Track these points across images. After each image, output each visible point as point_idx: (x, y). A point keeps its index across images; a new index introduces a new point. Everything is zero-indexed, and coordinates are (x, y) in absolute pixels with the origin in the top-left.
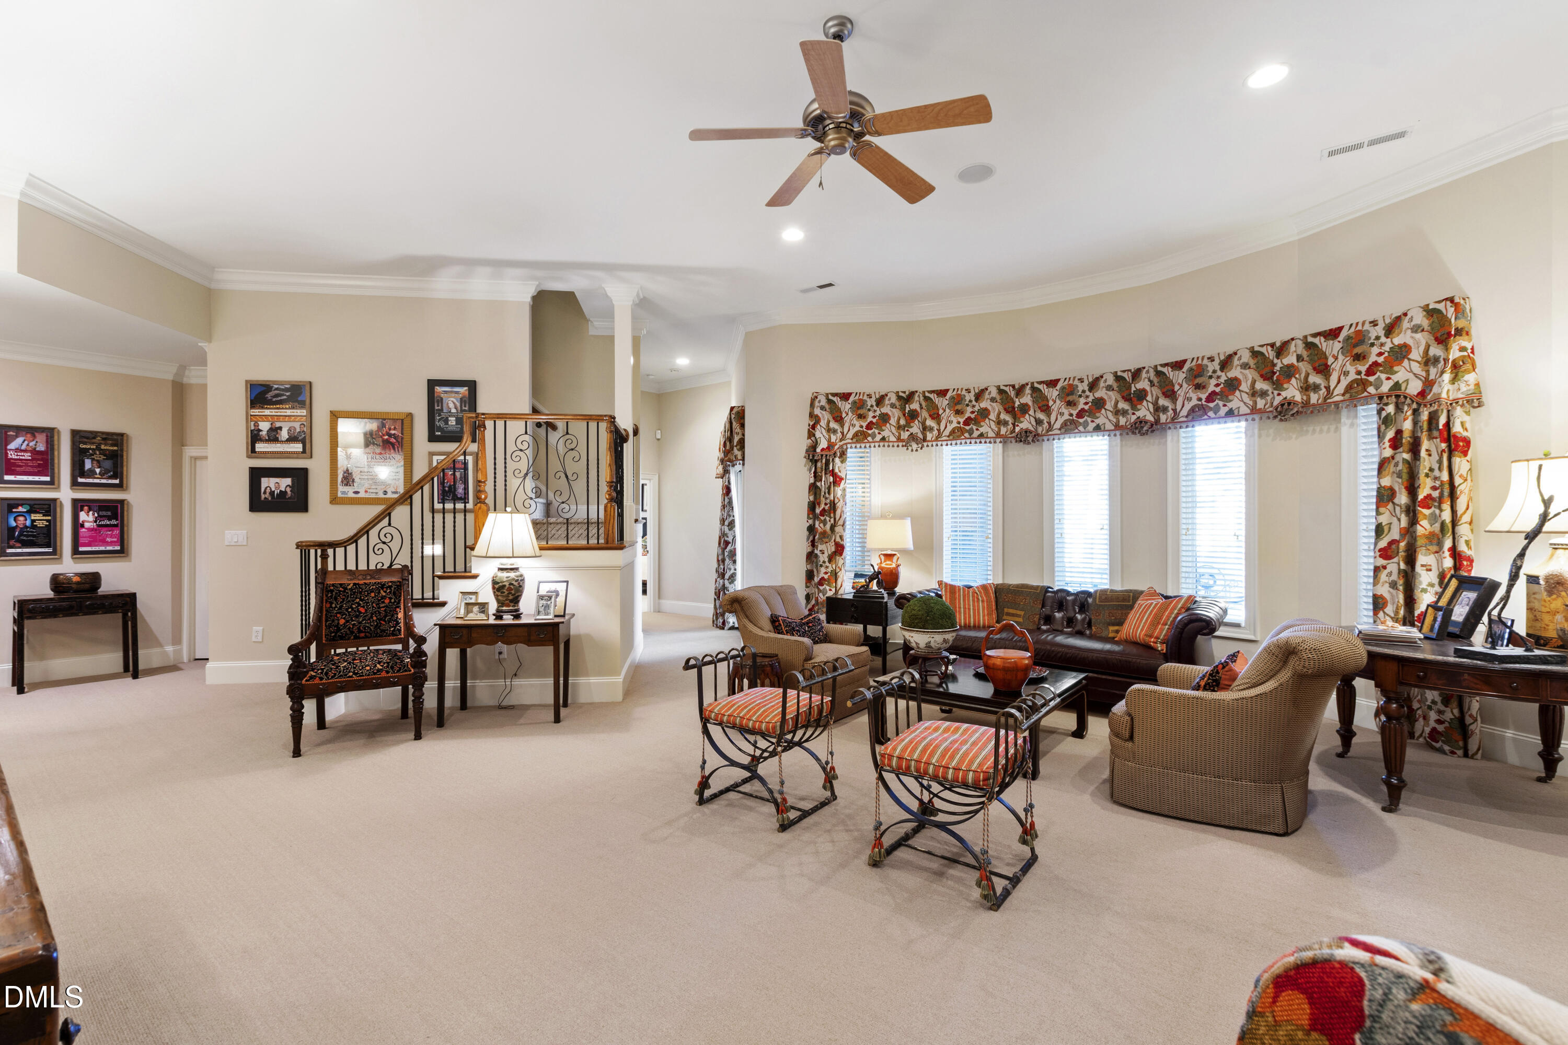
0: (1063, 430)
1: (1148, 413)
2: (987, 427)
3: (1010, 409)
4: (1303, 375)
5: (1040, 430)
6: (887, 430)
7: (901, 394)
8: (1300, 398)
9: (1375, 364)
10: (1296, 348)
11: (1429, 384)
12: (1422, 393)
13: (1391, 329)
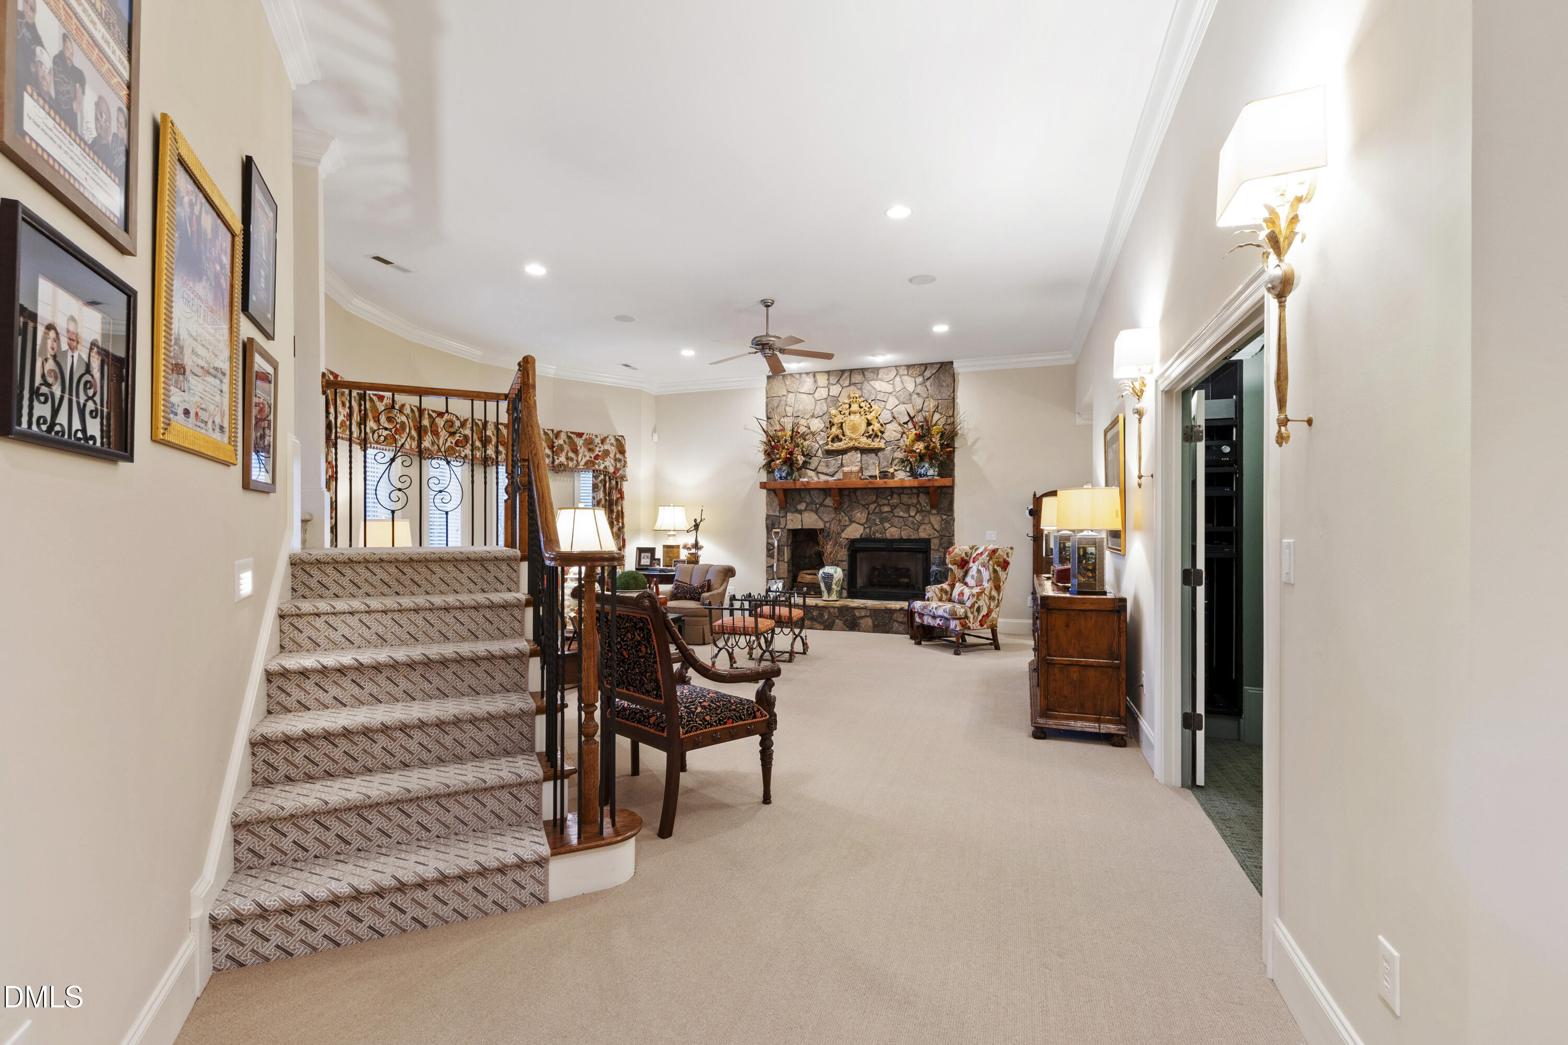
4: (566, 452)
8: (565, 463)
9: (598, 455)
10: (563, 436)
11: (617, 470)
12: (614, 473)
13: (603, 441)
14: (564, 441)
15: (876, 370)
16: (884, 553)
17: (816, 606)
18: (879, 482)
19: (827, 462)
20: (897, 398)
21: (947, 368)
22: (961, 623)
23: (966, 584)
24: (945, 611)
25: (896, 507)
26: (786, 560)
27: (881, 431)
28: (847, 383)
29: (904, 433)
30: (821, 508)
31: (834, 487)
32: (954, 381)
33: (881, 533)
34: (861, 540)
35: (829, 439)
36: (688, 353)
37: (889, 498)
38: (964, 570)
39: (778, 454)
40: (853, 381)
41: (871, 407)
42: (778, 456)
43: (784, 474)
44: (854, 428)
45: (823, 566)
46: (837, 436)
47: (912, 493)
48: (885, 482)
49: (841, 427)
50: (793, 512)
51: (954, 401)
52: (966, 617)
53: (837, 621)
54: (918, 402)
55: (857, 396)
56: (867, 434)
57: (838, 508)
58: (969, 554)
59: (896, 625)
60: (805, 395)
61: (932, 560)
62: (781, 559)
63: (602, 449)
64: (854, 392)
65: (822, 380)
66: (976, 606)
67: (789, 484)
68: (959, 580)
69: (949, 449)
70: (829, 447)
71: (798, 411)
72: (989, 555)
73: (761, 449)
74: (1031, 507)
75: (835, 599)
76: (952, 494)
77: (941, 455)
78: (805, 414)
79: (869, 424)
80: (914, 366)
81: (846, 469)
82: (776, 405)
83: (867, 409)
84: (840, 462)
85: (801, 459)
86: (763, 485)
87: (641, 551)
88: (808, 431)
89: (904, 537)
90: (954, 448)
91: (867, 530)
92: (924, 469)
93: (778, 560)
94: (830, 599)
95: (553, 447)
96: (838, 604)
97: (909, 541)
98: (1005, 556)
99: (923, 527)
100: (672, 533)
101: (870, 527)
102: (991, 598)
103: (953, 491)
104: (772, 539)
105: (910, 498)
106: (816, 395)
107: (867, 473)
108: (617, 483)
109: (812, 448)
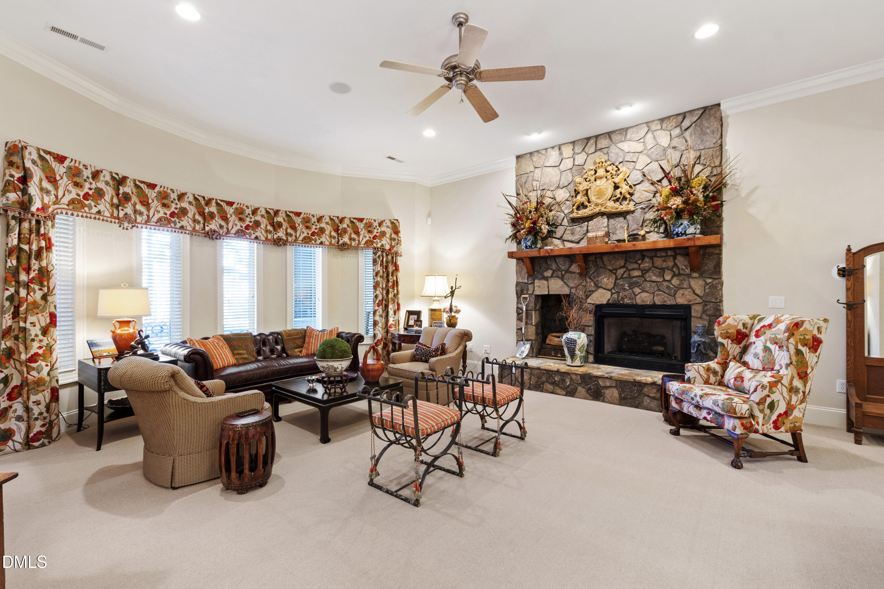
0: (237, 235)
1: (283, 235)
2: (186, 222)
3: (202, 213)
4: (349, 234)
5: (221, 232)
6: (102, 205)
7: (114, 175)
8: (348, 242)
9: (376, 236)
10: (347, 221)
11: (392, 247)
12: (390, 249)
13: (380, 224)
14: (348, 225)
15: (624, 131)
16: (635, 319)
17: (558, 372)
18: (628, 246)
19: (572, 230)
20: (648, 156)
21: (713, 112)
22: (742, 424)
23: (745, 364)
24: (715, 403)
25: (647, 271)
26: (534, 324)
27: (629, 194)
28: (593, 149)
29: (656, 192)
30: (567, 274)
31: (578, 252)
32: (722, 125)
33: (630, 299)
34: (608, 305)
35: (574, 207)
36: (429, 133)
37: (639, 262)
38: (742, 345)
39: (522, 224)
40: (599, 146)
41: (619, 169)
42: (522, 227)
43: (529, 244)
44: (600, 193)
45: (566, 331)
46: (583, 204)
47: (667, 256)
48: (634, 245)
49: (587, 194)
50: (540, 279)
51: (722, 148)
52: (752, 416)
53: (579, 388)
54: (675, 156)
55: (603, 160)
56: (615, 198)
57: (584, 274)
58: (749, 326)
59: (647, 400)
60: (551, 168)
61: (693, 329)
62: (529, 322)
63: (379, 231)
64: (600, 157)
65: (567, 151)
66: (769, 400)
67: (534, 253)
68: (734, 358)
69: (714, 203)
70: (575, 215)
71: (544, 184)
72: (787, 330)
73: (508, 222)
74: (843, 265)
75: (579, 364)
76: (720, 254)
77: (705, 210)
78: (550, 186)
79: (616, 187)
80: (669, 118)
81: (590, 235)
82: (524, 181)
83: (614, 172)
84: (585, 228)
85: (545, 228)
86: (511, 255)
87: (410, 313)
88: (554, 202)
89: (658, 303)
90: (722, 202)
91: (615, 296)
92: (682, 226)
93: (526, 323)
94: (574, 364)
95: (338, 230)
96: (581, 370)
97: (663, 307)
98: (815, 332)
99: (681, 292)
100: (436, 298)
101: (618, 293)
102: (792, 390)
103: (721, 250)
104: (521, 304)
105: (664, 261)
106: (562, 167)
107: (614, 237)
108: (393, 257)
109: (558, 217)
